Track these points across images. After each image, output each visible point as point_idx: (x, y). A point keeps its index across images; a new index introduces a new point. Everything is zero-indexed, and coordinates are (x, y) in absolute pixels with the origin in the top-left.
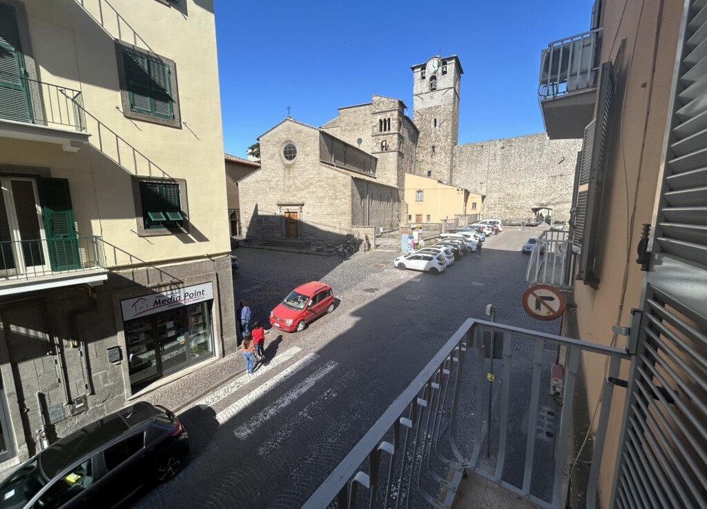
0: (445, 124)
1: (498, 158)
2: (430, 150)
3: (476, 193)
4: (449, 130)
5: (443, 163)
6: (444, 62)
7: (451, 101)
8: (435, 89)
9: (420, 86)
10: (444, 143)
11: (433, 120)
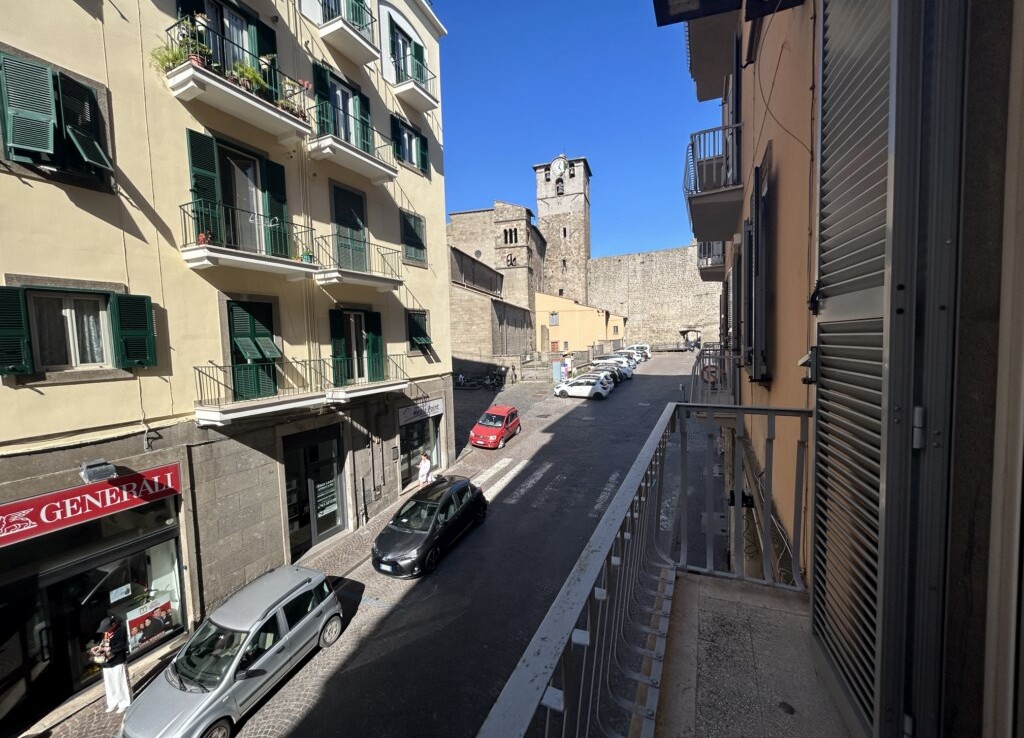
0: (576, 234)
1: (639, 274)
2: (560, 264)
3: (616, 315)
4: (582, 241)
5: (576, 280)
6: (571, 164)
7: (582, 208)
8: (562, 194)
9: (545, 190)
10: (576, 256)
11: (562, 229)
